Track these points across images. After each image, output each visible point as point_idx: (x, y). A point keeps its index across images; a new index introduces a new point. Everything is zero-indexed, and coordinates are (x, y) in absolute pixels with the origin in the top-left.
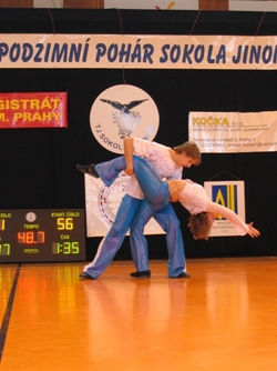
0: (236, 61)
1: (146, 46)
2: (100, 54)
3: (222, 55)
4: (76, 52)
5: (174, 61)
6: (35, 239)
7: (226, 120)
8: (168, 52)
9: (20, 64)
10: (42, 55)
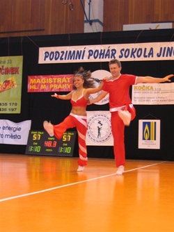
0: (159, 56)
1: (112, 50)
2: (90, 55)
3: (151, 53)
4: (79, 54)
5: (126, 57)
6: (52, 145)
7: (152, 88)
8: (123, 52)
9: (54, 61)
10: (64, 57)
